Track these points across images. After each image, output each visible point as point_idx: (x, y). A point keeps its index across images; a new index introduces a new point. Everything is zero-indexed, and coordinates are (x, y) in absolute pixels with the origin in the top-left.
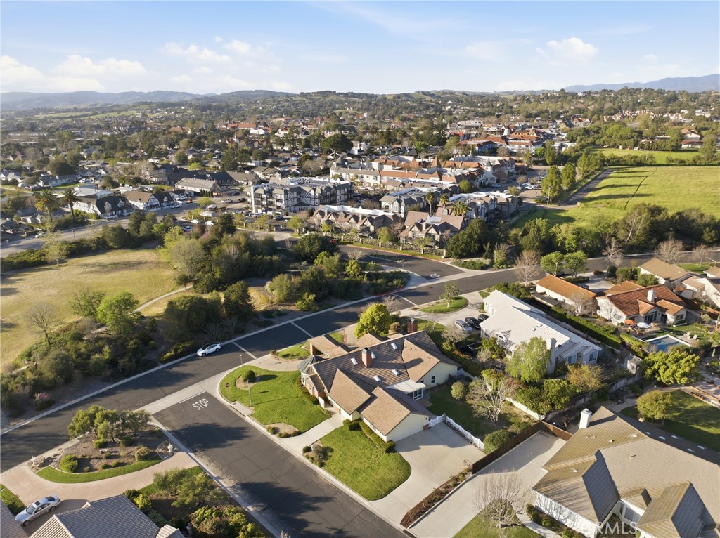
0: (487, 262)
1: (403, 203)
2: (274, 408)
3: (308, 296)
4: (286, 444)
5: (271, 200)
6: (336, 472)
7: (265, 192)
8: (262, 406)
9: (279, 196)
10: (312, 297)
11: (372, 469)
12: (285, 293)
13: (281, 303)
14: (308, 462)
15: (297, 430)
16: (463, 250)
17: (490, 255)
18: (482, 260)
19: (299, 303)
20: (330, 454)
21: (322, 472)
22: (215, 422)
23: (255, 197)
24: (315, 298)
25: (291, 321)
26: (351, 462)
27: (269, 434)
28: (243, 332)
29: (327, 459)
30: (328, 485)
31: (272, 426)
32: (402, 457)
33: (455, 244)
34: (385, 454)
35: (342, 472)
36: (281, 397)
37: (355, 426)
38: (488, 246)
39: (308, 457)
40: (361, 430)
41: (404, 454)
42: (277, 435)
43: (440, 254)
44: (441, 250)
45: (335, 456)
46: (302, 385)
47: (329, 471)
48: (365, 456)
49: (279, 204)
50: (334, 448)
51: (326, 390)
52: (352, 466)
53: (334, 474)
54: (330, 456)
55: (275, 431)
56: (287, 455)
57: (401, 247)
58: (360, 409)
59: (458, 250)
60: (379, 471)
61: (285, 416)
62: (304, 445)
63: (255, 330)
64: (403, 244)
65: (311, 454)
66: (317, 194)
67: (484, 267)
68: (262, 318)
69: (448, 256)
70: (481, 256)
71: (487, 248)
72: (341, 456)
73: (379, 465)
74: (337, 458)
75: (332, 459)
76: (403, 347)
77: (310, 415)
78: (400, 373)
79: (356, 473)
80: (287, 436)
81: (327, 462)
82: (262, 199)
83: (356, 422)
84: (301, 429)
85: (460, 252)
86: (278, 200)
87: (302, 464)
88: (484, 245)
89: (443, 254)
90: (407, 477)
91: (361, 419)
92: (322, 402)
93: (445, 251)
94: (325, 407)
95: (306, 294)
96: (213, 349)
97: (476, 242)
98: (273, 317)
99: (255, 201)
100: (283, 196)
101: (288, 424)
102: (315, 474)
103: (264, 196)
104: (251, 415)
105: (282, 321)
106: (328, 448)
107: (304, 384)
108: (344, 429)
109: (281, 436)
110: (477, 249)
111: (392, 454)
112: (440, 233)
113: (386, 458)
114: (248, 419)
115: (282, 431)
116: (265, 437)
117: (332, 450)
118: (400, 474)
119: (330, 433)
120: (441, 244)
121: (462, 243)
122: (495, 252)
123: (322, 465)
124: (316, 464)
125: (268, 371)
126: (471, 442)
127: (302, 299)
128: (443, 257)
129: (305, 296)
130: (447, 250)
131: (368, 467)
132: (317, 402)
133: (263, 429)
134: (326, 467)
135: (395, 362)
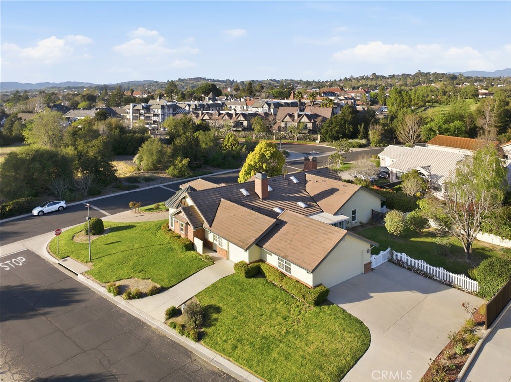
0: (364, 141)
1: (272, 106)
2: (124, 261)
3: (181, 161)
4: (137, 308)
5: (148, 115)
6: (228, 347)
7: (143, 108)
8: (106, 259)
9: (156, 110)
10: (185, 161)
11: (296, 334)
12: (154, 157)
13: (149, 170)
14: (174, 334)
15: (159, 286)
16: (337, 132)
17: (366, 136)
18: (357, 140)
19: (170, 169)
20: (214, 316)
21: (201, 350)
22: (26, 283)
23: (133, 113)
24: (189, 162)
25: (160, 185)
26: (253, 326)
27: (111, 297)
28: (99, 194)
29: (210, 325)
30: (213, 373)
31: (118, 284)
32: (344, 311)
33: (329, 126)
34: (314, 309)
35: (239, 346)
36: (136, 246)
37: (255, 271)
38: (363, 126)
39: (174, 326)
40: (264, 276)
41: (349, 308)
42: (124, 296)
43: (314, 140)
44: (316, 135)
45: (224, 319)
46: (170, 230)
47: (214, 346)
48: (278, 314)
49: (155, 118)
50: (221, 305)
51: (206, 225)
52: (256, 333)
53: (223, 351)
54: (216, 319)
55: (120, 291)
56: (137, 324)
57: (275, 137)
58: (261, 242)
59: (333, 132)
60: (311, 338)
61: (140, 268)
62: (168, 306)
63: (114, 192)
64: (277, 134)
65: (180, 320)
66: (191, 110)
67: (361, 146)
68: (126, 183)
69: (323, 140)
70: (357, 137)
71: (361, 128)
72: (235, 317)
73: (307, 326)
74: (228, 322)
75: (218, 324)
76: (306, 182)
77: (181, 263)
78: (309, 207)
79: (266, 346)
80: (140, 295)
81: (209, 330)
82: (140, 114)
83: (256, 264)
84: (165, 284)
85: (335, 134)
86: (155, 115)
87: (163, 338)
88: (359, 126)
89: (317, 140)
90: (365, 345)
91: (263, 261)
92: (198, 244)
93: (319, 136)
94: (204, 252)
95: (179, 158)
96: (55, 208)
97: (349, 125)
98: (139, 182)
99: (133, 116)
100: (160, 111)
101: (144, 279)
102: (187, 353)
103: (142, 111)
104: (86, 272)
105: (148, 185)
106: (210, 306)
107: (173, 228)
108: (236, 278)
109: (131, 297)
110: (352, 130)
111: (326, 307)
112: (313, 121)
113: (318, 314)
114: (81, 278)
115: (133, 290)
116: (103, 301)
117: (218, 310)
118: (351, 340)
119: (213, 285)
120: (314, 131)
121: (337, 125)
122: (370, 132)
123: (199, 337)
124: (188, 336)
125: (123, 223)
126: (450, 285)
127: (173, 165)
128: (318, 141)
129: (177, 161)
130: (321, 134)
131: (288, 332)
132: (191, 247)
133: (101, 290)
134: (207, 340)
135: (298, 195)
